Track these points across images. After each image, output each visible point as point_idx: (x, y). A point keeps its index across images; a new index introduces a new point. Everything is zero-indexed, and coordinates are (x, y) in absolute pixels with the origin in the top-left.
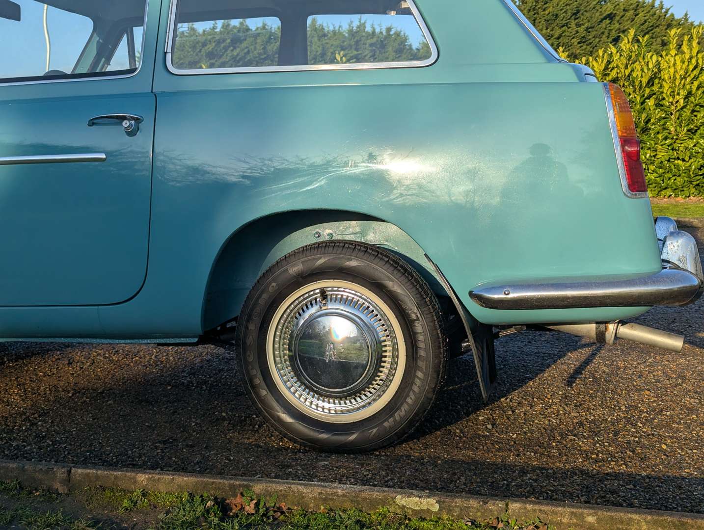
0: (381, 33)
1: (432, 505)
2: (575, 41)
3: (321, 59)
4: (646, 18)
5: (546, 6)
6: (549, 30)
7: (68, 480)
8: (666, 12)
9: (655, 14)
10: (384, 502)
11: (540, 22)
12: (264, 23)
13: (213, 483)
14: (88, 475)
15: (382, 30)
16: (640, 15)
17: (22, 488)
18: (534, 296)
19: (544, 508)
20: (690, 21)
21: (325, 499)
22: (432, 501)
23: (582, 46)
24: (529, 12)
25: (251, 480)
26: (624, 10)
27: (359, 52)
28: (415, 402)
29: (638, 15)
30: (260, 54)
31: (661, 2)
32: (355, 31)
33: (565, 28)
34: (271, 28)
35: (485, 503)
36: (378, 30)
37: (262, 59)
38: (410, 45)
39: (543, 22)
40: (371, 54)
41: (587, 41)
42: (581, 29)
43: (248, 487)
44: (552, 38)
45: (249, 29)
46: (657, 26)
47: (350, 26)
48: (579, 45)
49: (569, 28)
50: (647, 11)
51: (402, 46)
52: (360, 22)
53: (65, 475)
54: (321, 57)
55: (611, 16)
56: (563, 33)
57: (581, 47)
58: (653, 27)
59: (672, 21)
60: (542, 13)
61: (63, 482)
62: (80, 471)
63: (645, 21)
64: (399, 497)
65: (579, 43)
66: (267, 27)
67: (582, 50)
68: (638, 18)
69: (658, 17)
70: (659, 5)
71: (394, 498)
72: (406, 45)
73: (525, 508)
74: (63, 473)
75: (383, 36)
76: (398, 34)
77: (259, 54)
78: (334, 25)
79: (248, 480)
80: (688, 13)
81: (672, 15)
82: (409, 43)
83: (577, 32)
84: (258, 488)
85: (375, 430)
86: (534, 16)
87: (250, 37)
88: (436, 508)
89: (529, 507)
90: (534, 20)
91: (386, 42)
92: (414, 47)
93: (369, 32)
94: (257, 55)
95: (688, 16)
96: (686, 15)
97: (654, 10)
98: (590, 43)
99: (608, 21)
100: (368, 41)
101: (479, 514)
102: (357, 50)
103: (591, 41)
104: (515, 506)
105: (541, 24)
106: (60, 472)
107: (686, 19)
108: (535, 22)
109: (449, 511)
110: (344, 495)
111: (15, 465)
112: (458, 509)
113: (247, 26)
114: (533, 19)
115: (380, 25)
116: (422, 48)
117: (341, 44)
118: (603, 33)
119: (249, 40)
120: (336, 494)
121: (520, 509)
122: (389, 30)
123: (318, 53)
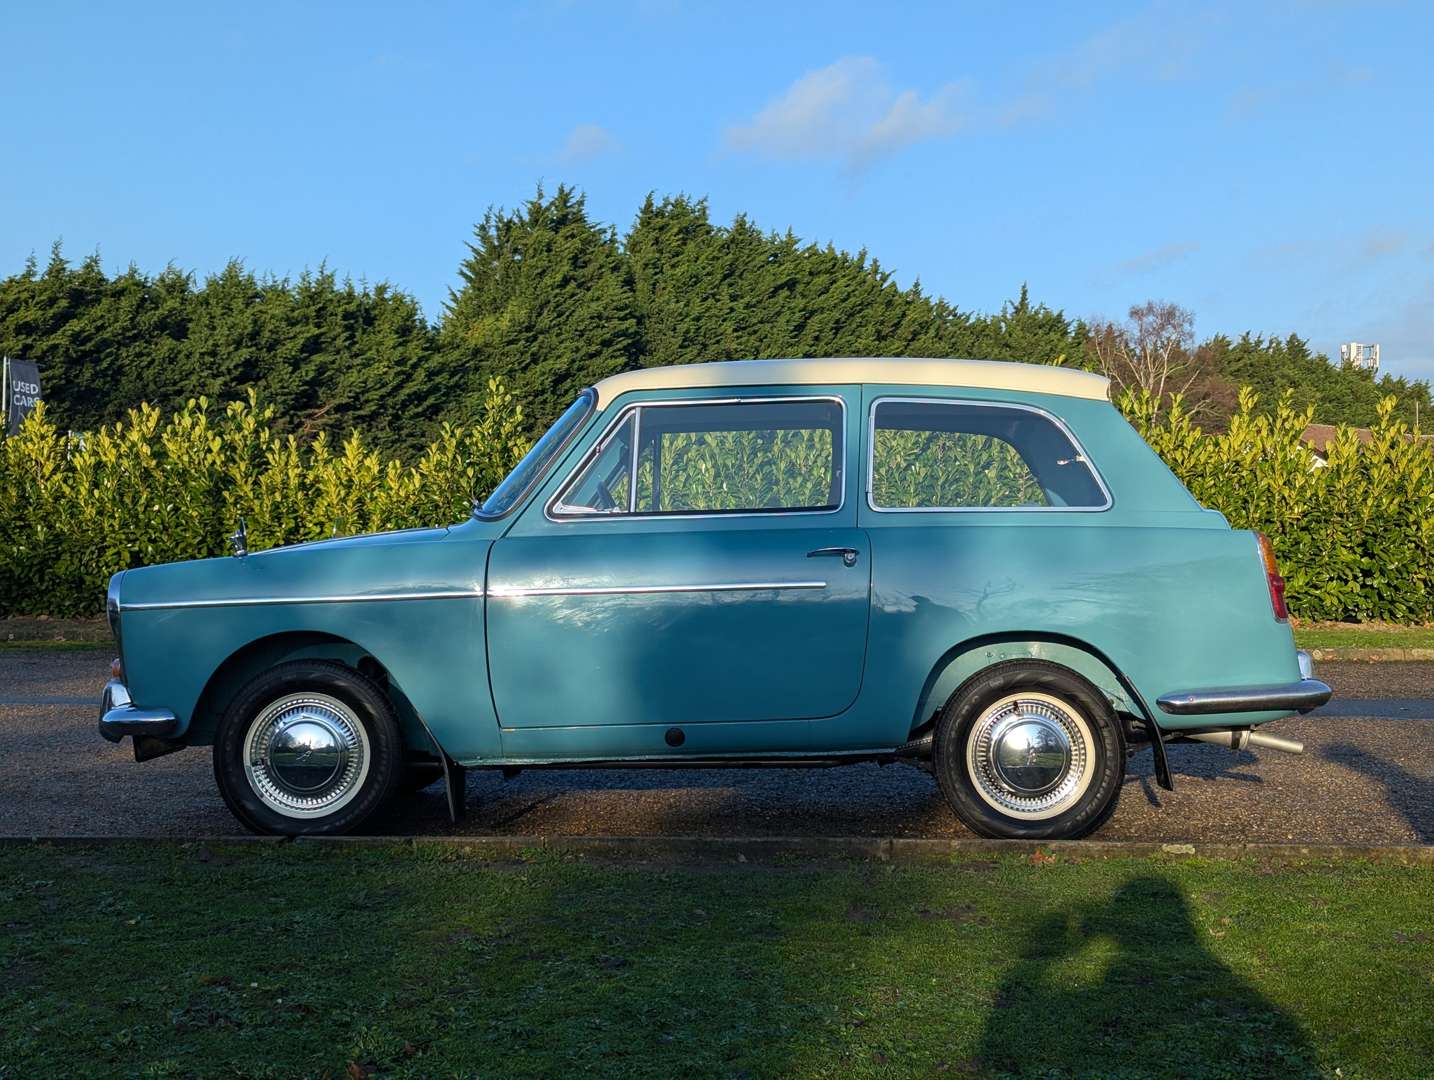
0: (366, 295)
1: (1190, 849)
2: (729, 327)
3: (249, 344)
4: (849, 289)
5: (676, 260)
6: (682, 304)
8: (884, 279)
9: (865, 282)
10: (1153, 850)
11: (664, 289)
12: (131, 269)
14: (908, 843)
15: (367, 290)
16: (838, 283)
17: (853, 856)
18: (1214, 702)
20: (923, 296)
21: (1107, 851)
22: (1190, 846)
23: (741, 337)
24: (644, 269)
26: (811, 273)
27: (322, 330)
28: (1103, 796)
29: (834, 282)
30: (125, 329)
31: (875, 261)
32: (313, 290)
33: (711, 301)
34: (146, 279)
36: (358, 290)
37: (129, 337)
38: (422, 321)
39: (669, 288)
40: (346, 334)
41: (749, 327)
42: (740, 305)
43: (1045, 845)
44: (687, 320)
45: (104, 280)
46: (869, 304)
47: (304, 279)
48: (735, 334)
49: (718, 301)
50: (851, 276)
51: (409, 323)
52: (322, 272)
53: (888, 845)
54: (251, 340)
55: (791, 285)
56: (707, 311)
57: (738, 338)
58: (864, 305)
59: (893, 296)
60: (670, 273)
61: (885, 851)
62: (901, 841)
63: (849, 295)
65: (735, 330)
66: (137, 276)
67: (740, 344)
68: (836, 288)
69: (871, 287)
70: (871, 265)
71: (1161, 846)
72: (415, 320)
73: (1258, 846)
75: (371, 302)
76: (399, 299)
77: (123, 328)
78: (274, 277)
80: (920, 282)
81: (894, 285)
82: (421, 317)
83: (732, 310)
84: (1054, 845)
85: (1069, 824)
86: (656, 277)
87: (106, 295)
88: (1193, 851)
89: (1261, 846)
90: (654, 284)
91: (377, 312)
92: (429, 324)
93: (341, 294)
94: (120, 332)
95: (920, 288)
96: (917, 285)
97: (862, 274)
98: (755, 332)
99: (785, 293)
100: (340, 309)
101: (1225, 853)
102: (318, 326)
103: (756, 328)
104: (1251, 846)
105: (666, 292)
106: (883, 842)
107: (917, 293)
108: (654, 288)
109: (1203, 853)
110: (1122, 847)
111: (841, 840)
112: (1210, 851)
113: (99, 273)
114: (652, 282)
115: (363, 281)
116: (444, 327)
117: (288, 313)
118: (778, 314)
119: (106, 302)
120: (1116, 846)
121: (1255, 847)
122: (381, 290)
123: (246, 332)
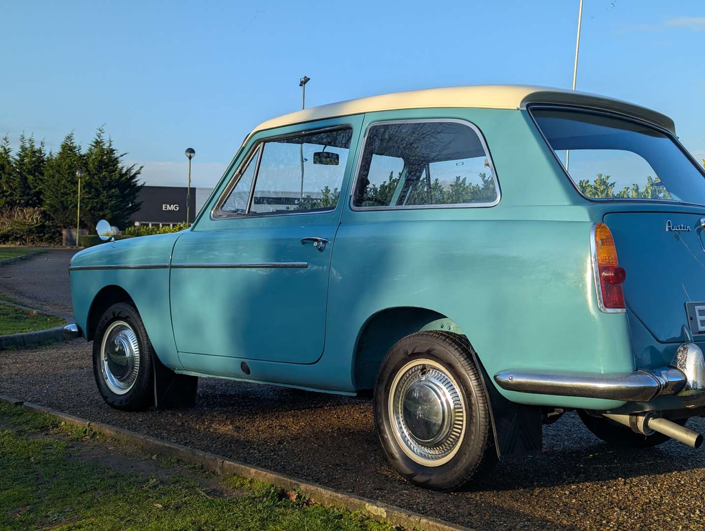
1: (383, 513)
7: (222, 468)
10: (360, 507)
13: (283, 480)
14: (230, 465)
17: (202, 468)
19: (438, 525)
21: (332, 500)
22: (383, 510)
25: (301, 482)
35: (409, 516)
43: (298, 485)
53: (221, 464)
61: (220, 468)
62: (227, 462)
64: (367, 504)
71: (365, 505)
73: (429, 523)
74: (220, 462)
79: (299, 481)
84: (303, 486)
88: (385, 515)
89: (431, 523)
101: (406, 523)
104: (424, 521)
106: (219, 461)
109: (391, 519)
110: (341, 499)
112: (395, 518)
120: (337, 497)
121: (426, 523)
